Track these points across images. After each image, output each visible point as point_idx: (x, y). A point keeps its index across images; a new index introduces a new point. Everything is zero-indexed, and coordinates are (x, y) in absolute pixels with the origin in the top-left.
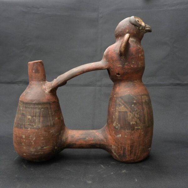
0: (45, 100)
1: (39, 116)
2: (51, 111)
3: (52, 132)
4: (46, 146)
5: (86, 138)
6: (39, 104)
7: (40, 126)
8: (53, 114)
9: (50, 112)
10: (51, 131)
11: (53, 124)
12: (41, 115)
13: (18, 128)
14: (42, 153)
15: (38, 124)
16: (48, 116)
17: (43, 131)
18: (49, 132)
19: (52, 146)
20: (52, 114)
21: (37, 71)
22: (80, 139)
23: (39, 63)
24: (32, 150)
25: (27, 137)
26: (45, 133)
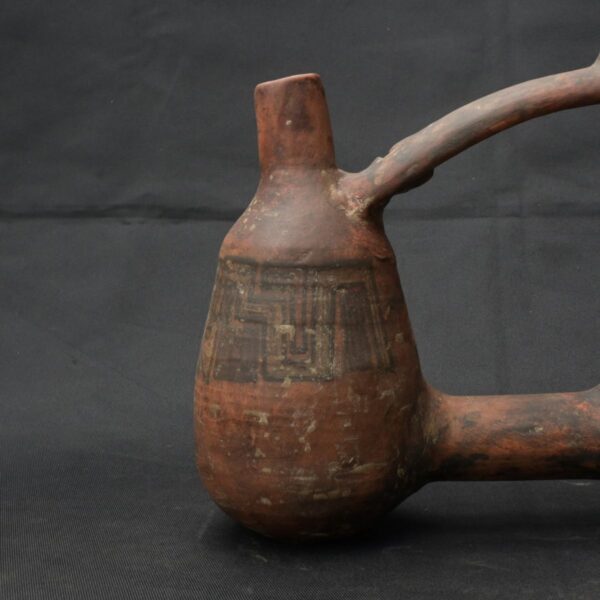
0: (351, 252)
1: (331, 324)
2: (378, 301)
3: (386, 397)
4: (361, 463)
5: (532, 428)
6: (325, 267)
7: (336, 366)
8: (386, 318)
9: (372, 306)
10: (383, 394)
11: (388, 361)
12: (338, 319)
13: (231, 380)
14: (346, 493)
15: (328, 360)
16: (367, 321)
17: (350, 390)
18: (375, 395)
19: (385, 464)
20: (381, 313)
21: (303, 122)
22: (506, 433)
23: (310, 86)
24: (303, 477)
25: (279, 421)
26: (359, 398)
